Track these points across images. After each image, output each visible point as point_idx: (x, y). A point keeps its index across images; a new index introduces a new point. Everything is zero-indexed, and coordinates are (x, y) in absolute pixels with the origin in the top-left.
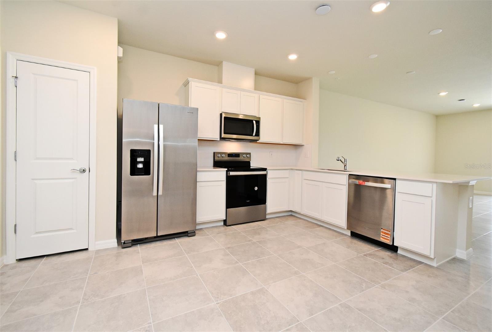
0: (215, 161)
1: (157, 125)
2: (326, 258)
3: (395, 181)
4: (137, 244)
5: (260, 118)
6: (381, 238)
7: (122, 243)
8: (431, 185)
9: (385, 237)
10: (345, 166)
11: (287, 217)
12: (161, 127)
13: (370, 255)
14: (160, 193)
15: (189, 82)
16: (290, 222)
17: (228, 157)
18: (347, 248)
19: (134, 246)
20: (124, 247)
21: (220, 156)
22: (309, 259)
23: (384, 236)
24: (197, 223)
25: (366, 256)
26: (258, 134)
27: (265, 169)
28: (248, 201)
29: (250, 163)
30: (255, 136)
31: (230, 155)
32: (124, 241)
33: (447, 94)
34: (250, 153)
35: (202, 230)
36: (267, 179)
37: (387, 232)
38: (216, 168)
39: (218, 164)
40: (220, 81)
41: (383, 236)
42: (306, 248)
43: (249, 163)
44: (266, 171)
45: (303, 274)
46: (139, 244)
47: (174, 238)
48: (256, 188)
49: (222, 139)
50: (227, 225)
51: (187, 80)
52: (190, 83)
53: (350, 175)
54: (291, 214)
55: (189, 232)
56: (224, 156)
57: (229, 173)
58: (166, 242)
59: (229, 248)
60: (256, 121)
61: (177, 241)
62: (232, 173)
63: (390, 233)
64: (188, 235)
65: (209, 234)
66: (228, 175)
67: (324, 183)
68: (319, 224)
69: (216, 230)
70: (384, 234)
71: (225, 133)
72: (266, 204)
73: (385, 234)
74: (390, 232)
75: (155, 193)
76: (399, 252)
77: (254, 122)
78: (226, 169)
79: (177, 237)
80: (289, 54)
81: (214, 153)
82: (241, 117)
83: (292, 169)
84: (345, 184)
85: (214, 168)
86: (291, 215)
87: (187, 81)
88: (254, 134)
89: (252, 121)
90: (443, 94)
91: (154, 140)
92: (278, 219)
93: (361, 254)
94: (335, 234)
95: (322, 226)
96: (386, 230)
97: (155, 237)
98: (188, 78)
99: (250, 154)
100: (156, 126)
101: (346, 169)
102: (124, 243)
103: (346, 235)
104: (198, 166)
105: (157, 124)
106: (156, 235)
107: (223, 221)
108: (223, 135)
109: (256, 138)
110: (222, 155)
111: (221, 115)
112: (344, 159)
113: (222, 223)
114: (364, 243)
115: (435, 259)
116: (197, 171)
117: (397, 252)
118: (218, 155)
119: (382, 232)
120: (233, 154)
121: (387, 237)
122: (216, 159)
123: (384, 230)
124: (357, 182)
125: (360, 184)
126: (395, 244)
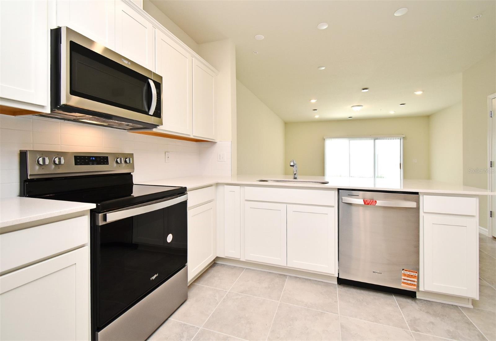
0: (29, 177)
5: (162, 77)
6: (402, 285)
9: (409, 282)
23: (408, 280)
26: (158, 113)
27: (182, 191)
28: (155, 276)
30: (153, 115)
31: (82, 159)
34: (134, 154)
37: (412, 274)
41: (405, 281)
44: (185, 194)
48: (170, 238)
49: (59, 109)
53: (338, 189)
54: (215, 262)
56: (63, 162)
57: (104, 215)
60: (154, 82)
62: (113, 216)
66: (100, 223)
67: (289, 205)
68: (276, 272)
70: (408, 277)
71: (73, 92)
74: (416, 273)
76: (419, 296)
77: (152, 84)
81: (24, 153)
83: (217, 184)
84: (333, 205)
88: (152, 112)
89: (147, 80)
96: (409, 271)
99: (131, 156)
103: (329, 284)
117: (416, 297)
118: (41, 160)
119: (405, 275)
120: (89, 157)
121: (412, 281)
122: (33, 170)
123: (407, 272)
124: (359, 201)
125: (367, 204)
126: (421, 289)
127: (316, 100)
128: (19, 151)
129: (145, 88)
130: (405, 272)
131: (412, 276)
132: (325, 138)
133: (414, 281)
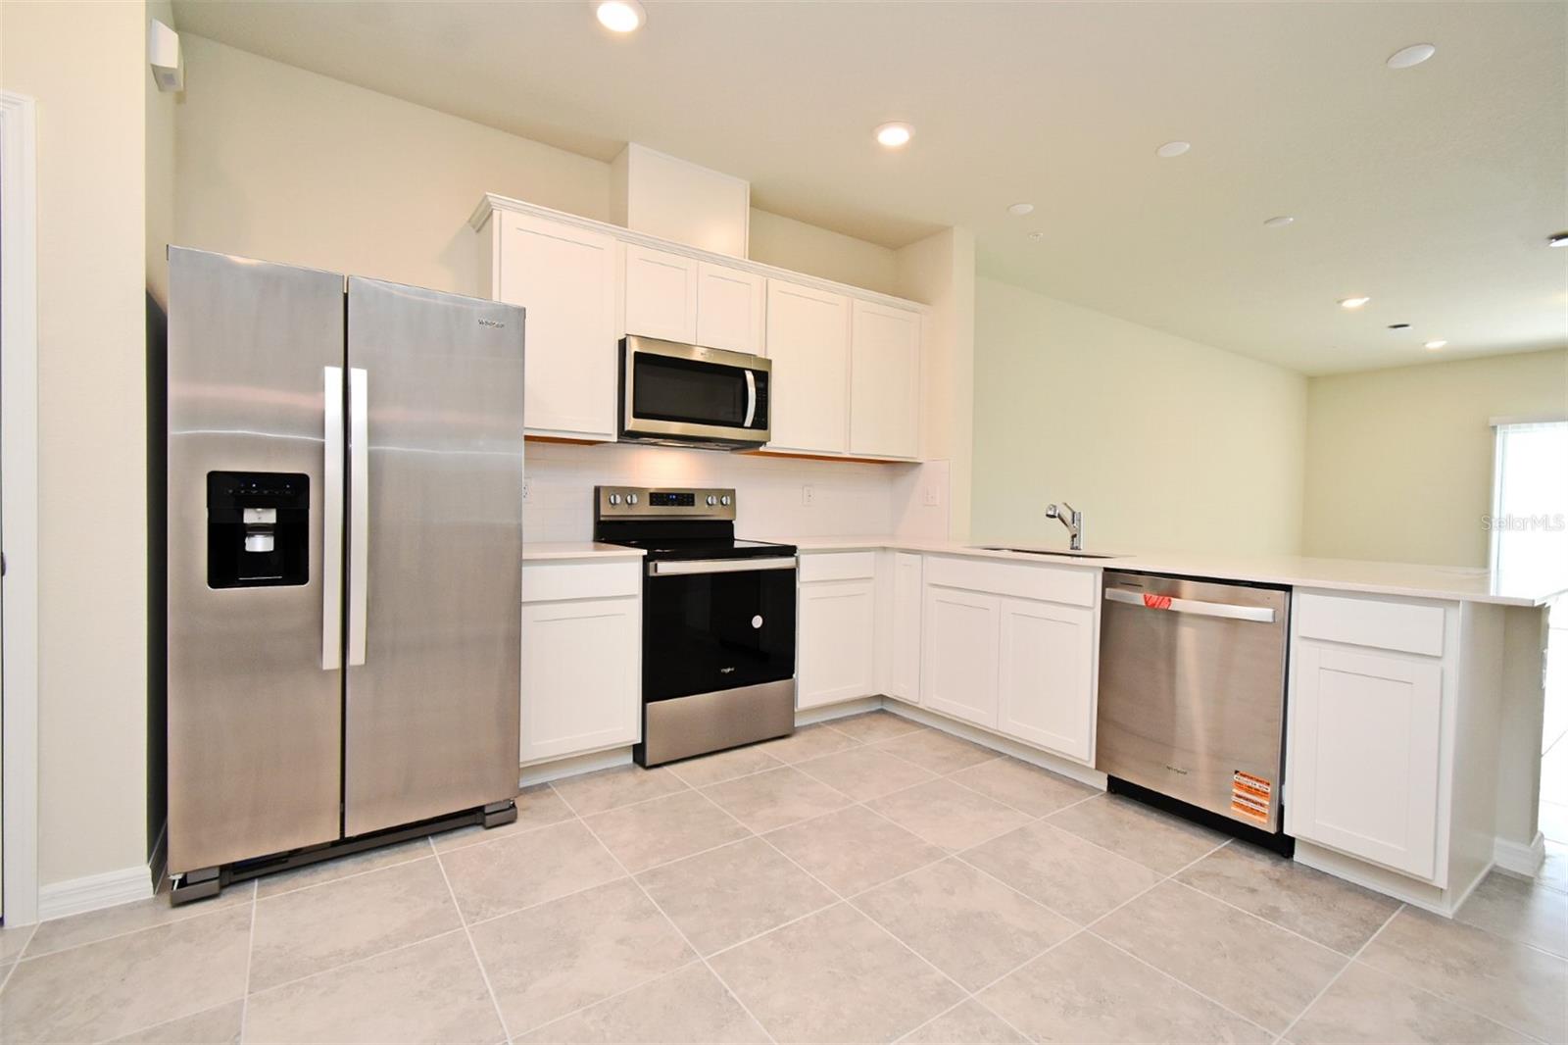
0: (602, 519)
1: (339, 371)
2: (1046, 902)
3: (1288, 594)
4: (252, 879)
5: (770, 361)
6: (1233, 808)
7: (174, 881)
9: (1251, 805)
10: (1074, 536)
11: (867, 720)
12: (359, 378)
14: (356, 656)
15: (491, 214)
16: (880, 738)
17: (651, 504)
18: (1108, 847)
19: (234, 889)
20: (186, 899)
21: (618, 500)
22: (980, 915)
23: (1247, 799)
24: (522, 766)
25: (1190, 884)
26: (762, 421)
27: (788, 551)
28: (729, 670)
29: (733, 525)
30: (753, 426)
31: (659, 498)
32: (180, 877)
33: (1366, 303)
34: (734, 490)
35: (548, 790)
36: (798, 585)
37: (1257, 785)
38: (603, 545)
39: (610, 532)
40: (618, 216)
41: (1240, 801)
42: (960, 856)
43: (727, 526)
44: (792, 555)
45: (972, 996)
46: (260, 877)
47: (424, 837)
48: (757, 622)
49: (626, 436)
50: (647, 764)
51: (483, 200)
52: (496, 214)
53: (1106, 569)
54: (881, 707)
55: (487, 810)
56: (635, 500)
57: (656, 565)
58: (384, 860)
59: (653, 875)
60: (754, 372)
61: (438, 850)
62: (666, 568)
63: (1269, 791)
64: (484, 819)
65: (574, 811)
66: (652, 574)
67: (1005, 600)
68: (983, 744)
69: (602, 789)
70: (1247, 791)
71: (637, 415)
72: (794, 676)
73: (1251, 793)
74: (1268, 784)
75: (331, 660)
76: (1299, 856)
77: (750, 376)
78: (645, 552)
79: (434, 834)
80: (881, 124)
81: (597, 490)
82: (698, 355)
83: (884, 549)
84: (1091, 605)
85: (597, 549)
86: (882, 711)
87: (484, 205)
88: (748, 422)
89: (739, 373)
90: (1353, 304)
91: (323, 436)
92: (836, 729)
93: (1168, 874)
94: (1053, 785)
95: (1000, 754)
96: (1252, 778)
97: (334, 844)
98: (487, 193)
99: (732, 493)
100: (333, 376)
101: (1077, 548)
102: (183, 883)
103: (1093, 790)
104: (524, 541)
105: (337, 366)
106: (337, 837)
107: (632, 748)
108: (632, 424)
109: (754, 435)
110: (629, 498)
111: (623, 345)
112: (1070, 513)
113: (629, 759)
114: (1163, 822)
116: (520, 562)
117: (1292, 857)
118: (612, 498)
119: (1239, 785)
120: (668, 495)
121: (1256, 803)
122: (606, 511)
123: (1245, 779)
124: (1138, 598)
125: (1150, 606)
126: (1286, 831)
127: (1367, 299)
128: (593, 488)
129: (740, 385)
130: (1242, 778)
131: (1257, 792)
132: (1493, 421)
133: (1261, 805)
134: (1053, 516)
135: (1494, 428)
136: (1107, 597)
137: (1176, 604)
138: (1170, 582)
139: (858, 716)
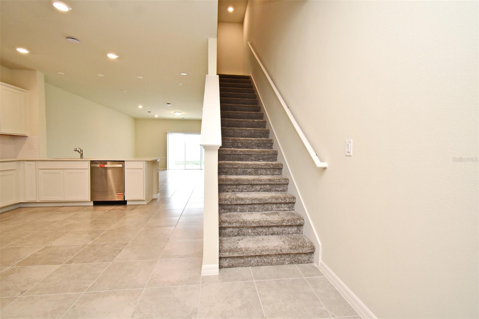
2: (84, 219)
3: (123, 162)
6: (117, 199)
8: (142, 162)
10: (81, 155)
13: (112, 210)
23: (119, 197)
25: (110, 211)
33: (142, 107)
45: (73, 230)
53: (91, 161)
63: (122, 194)
76: (128, 203)
83: (20, 161)
86: (21, 207)
90: (140, 107)
93: (106, 211)
95: (65, 206)
101: (82, 158)
112: (80, 150)
115: (146, 200)
117: (126, 204)
123: (119, 193)
124: (98, 165)
125: (101, 167)
126: (125, 200)
131: (120, 195)
132: (166, 132)
133: (121, 197)
134: (76, 151)
135: (167, 133)
136: (92, 166)
137: (106, 166)
138: (105, 162)
139: (17, 209)
